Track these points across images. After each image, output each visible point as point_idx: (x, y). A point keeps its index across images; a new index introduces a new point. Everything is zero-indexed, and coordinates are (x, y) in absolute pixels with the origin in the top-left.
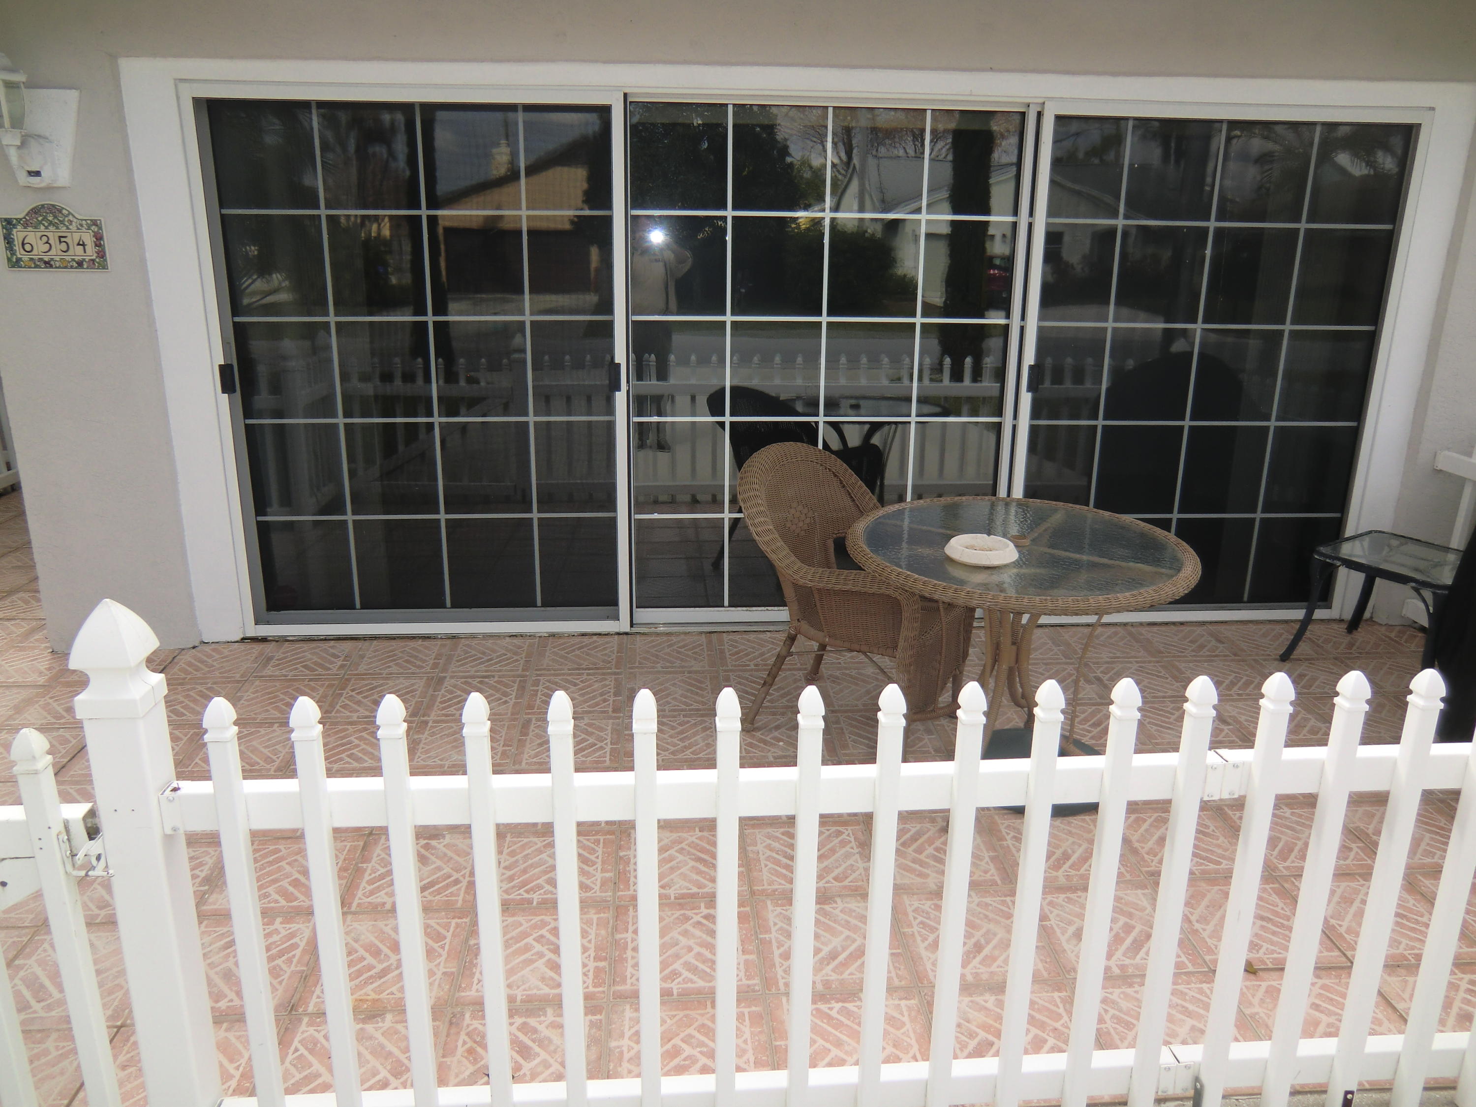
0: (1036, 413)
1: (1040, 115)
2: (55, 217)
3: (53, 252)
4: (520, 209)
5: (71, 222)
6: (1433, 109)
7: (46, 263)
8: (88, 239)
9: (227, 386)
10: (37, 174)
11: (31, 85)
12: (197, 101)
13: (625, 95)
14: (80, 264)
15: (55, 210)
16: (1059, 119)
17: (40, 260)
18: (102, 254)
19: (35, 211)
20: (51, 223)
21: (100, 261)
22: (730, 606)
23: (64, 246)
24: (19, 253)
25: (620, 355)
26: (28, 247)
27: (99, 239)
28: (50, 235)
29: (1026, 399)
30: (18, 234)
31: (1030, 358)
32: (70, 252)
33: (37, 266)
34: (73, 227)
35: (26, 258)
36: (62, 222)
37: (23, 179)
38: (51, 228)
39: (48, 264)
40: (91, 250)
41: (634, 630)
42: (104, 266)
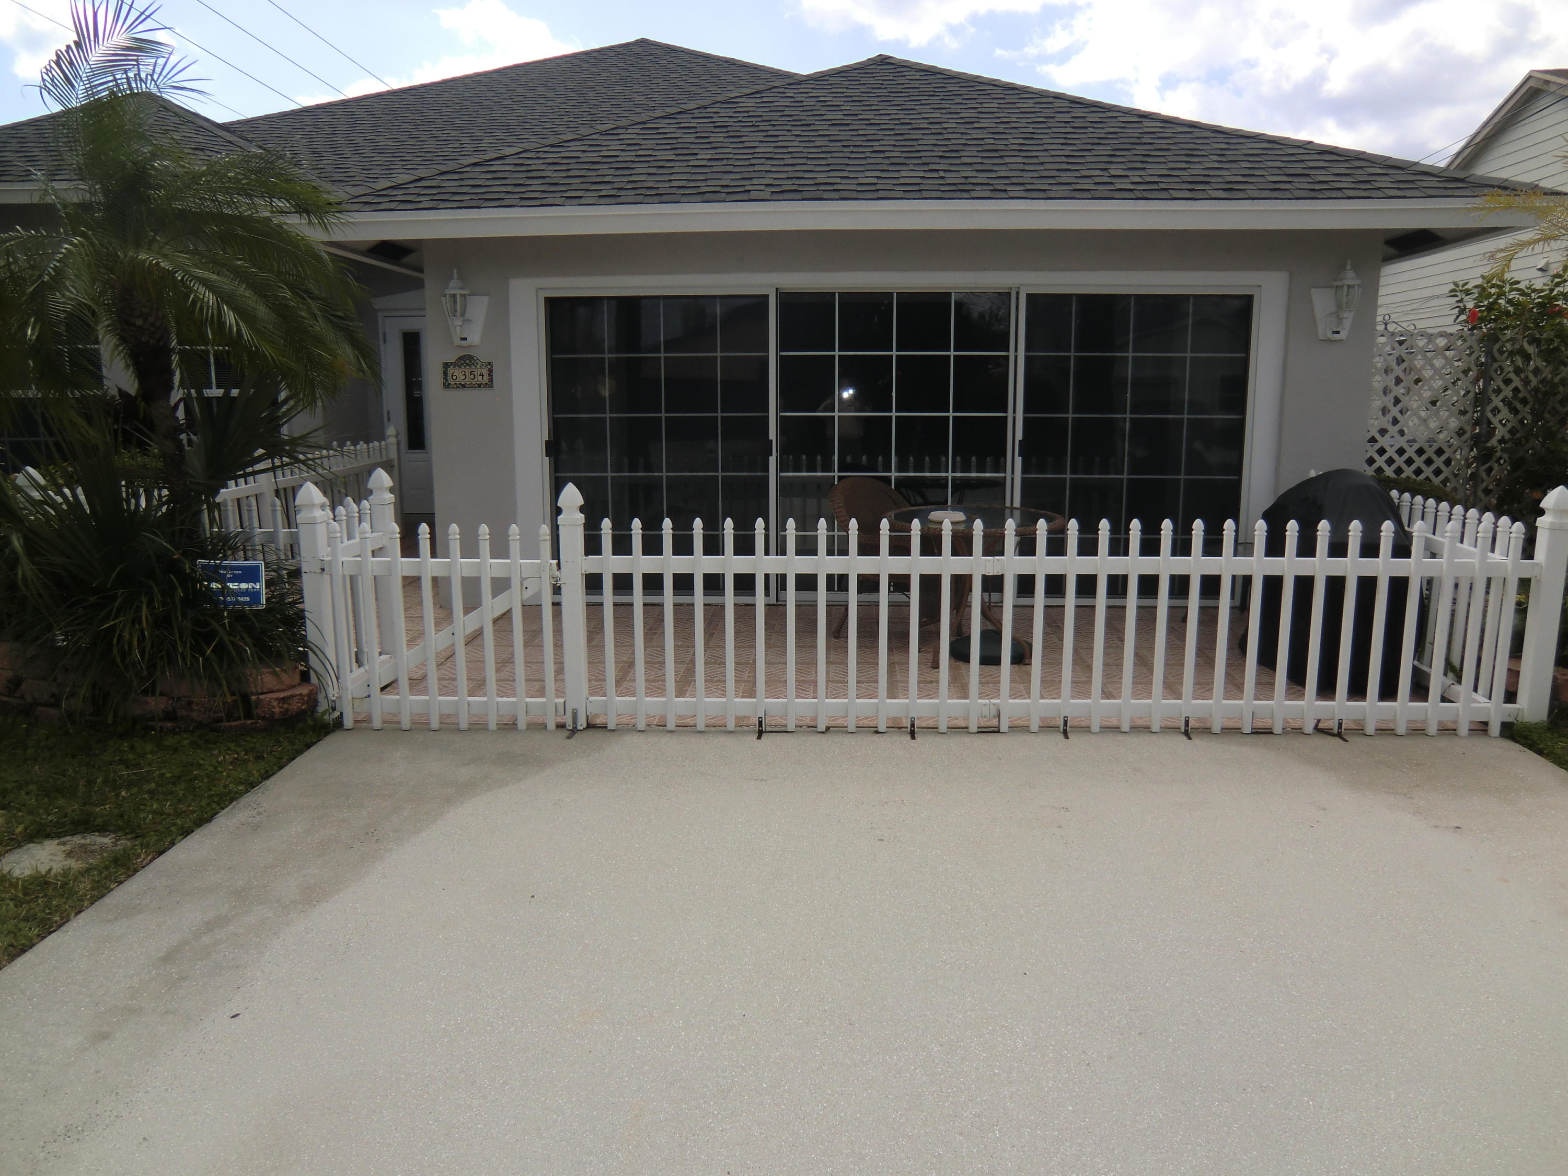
0: (1025, 470)
1: (1018, 293)
2: (470, 361)
3: (467, 380)
4: (717, 352)
5: (477, 363)
6: (1259, 286)
7: (462, 385)
8: (485, 372)
9: (548, 454)
10: (465, 339)
11: (472, 294)
12: (546, 298)
13: (777, 289)
14: (480, 386)
15: (470, 358)
16: (1029, 296)
17: (460, 384)
18: (491, 380)
19: (460, 358)
20: (467, 364)
21: (490, 384)
22: (838, 590)
23: (472, 377)
24: (450, 381)
25: (772, 435)
26: (454, 377)
27: (490, 372)
28: (466, 371)
29: (1018, 460)
30: (451, 371)
31: (1019, 436)
32: (476, 379)
33: (458, 387)
34: (478, 366)
35: (452, 383)
36: (473, 364)
37: (457, 342)
38: (467, 367)
39: (464, 386)
40: (486, 378)
41: (778, 603)
42: (492, 387)
